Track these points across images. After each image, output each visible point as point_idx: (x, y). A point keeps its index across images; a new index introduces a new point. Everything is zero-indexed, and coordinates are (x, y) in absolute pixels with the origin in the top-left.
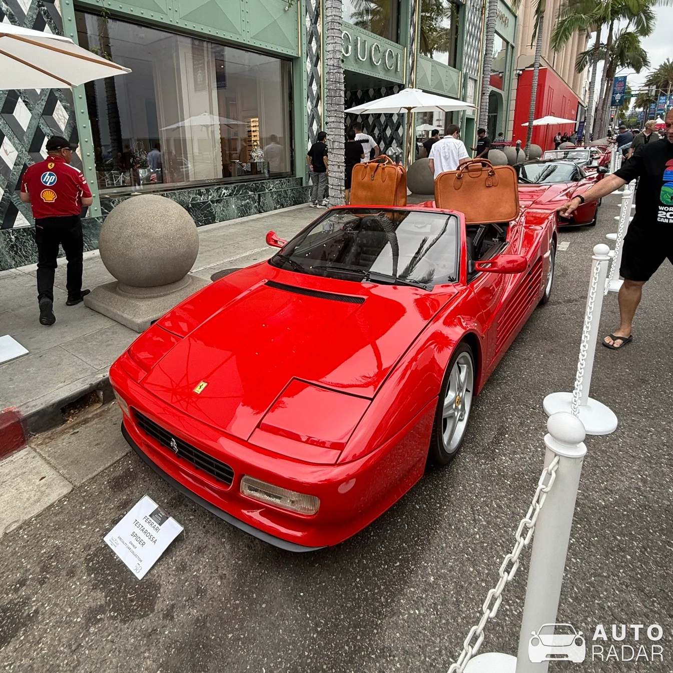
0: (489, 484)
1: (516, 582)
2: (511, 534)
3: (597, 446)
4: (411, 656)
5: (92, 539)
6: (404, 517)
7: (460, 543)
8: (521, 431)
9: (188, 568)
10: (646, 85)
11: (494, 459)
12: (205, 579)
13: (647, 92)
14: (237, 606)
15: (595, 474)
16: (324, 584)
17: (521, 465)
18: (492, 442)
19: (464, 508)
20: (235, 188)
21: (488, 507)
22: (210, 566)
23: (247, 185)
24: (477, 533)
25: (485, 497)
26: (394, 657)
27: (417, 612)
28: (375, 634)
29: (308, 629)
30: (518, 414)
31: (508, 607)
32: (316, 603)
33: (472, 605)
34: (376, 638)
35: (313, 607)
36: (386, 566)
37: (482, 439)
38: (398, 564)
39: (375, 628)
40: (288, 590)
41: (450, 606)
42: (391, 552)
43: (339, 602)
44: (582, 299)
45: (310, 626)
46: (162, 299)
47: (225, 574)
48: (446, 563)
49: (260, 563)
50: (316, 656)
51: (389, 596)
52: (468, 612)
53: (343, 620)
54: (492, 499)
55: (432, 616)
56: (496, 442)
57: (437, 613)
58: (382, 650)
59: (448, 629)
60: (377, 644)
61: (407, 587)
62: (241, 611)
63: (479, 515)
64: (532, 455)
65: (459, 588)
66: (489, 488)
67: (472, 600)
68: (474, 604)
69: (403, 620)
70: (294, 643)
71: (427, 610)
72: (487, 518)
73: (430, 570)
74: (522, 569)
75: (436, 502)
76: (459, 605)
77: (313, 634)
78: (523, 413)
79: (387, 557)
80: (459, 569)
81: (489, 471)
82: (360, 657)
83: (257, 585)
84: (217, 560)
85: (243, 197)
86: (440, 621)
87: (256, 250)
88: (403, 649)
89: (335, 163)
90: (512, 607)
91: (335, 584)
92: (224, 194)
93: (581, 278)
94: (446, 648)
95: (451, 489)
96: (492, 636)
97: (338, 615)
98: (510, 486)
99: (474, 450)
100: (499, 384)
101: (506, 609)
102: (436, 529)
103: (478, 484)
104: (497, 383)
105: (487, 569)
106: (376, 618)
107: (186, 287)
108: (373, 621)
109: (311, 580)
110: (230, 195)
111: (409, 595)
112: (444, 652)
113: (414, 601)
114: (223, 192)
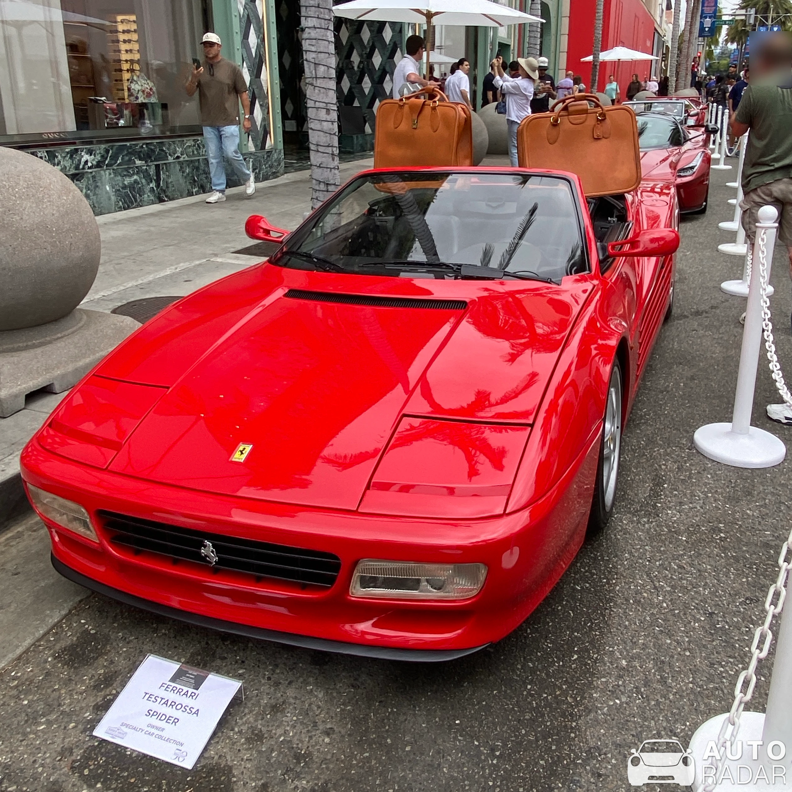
0: (660, 544)
1: (723, 642)
2: (704, 594)
3: (775, 481)
4: (626, 748)
5: (67, 740)
6: (564, 603)
7: (646, 617)
8: (682, 477)
9: (266, 736)
10: (741, 8)
11: (658, 516)
12: (302, 742)
13: (743, 17)
14: (368, 759)
15: (781, 511)
16: (484, 703)
17: (693, 516)
18: (650, 495)
19: (638, 577)
20: (107, 151)
21: (667, 570)
22: (302, 723)
23: (130, 147)
24: (663, 601)
25: (660, 560)
26: (605, 754)
27: (618, 701)
28: (573, 739)
29: (483, 757)
30: (672, 458)
31: (722, 669)
32: (481, 726)
33: (681, 678)
34: (577, 742)
35: (479, 732)
36: (561, 663)
37: (636, 495)
38: (576, 657)
39: (571, 732)
40: (437, 722)
41: (655, 685)
42: (562, 646)
43: (512, 716)
44: (714, 310)
45: (484, 754)
46: (39, 351)
47: (331, 728)
48: (635, 643)
49: (380, 702)
50: (505, 782)
51: (576, 694)
52: (678, 686)
53: (526, 734)
54: (670, 560)
55: (637, 702)
56: (655, 494)
57: (642, 696)
58: (589, 752)
59: (661, 710)
60: (580, 748)
61: (595, 679)
62: (376, 764)
63: (659, 582)
64: (703, 503)
65: (660, 665)
66: (662, 549)
67: (679, 672)
68: (682, 676)
69: (604, 714)
70: (468, 777)
71: (629, 697)
72: (670, 583)
73: (618, 654)
74: (727, 627)
75: (600, 578)
76: (666, 682)
77: (492, 761)
78: (678, 456)
79: (558, 653)
80: (654, 645)
81: (656, 531)
82: (564, 766)
83: (387, 728)
84: (311, 714)
85: (127, 170)
86: (649, 704)
87: (183, 265)
88: (614, 743)
89: (321, 105)
90: (727, 668)
91: (499, 699)
92: (86, 162)
93: (704, 283)
94: (665, 728)
95: (615, 560)
96: (713, 702)
97: (518, 732)
98: (687, 542)
99: (630, 508)
100: (637, 426)
101: (721, 671)
102: (611, 608)
103: (647, 547)
104: (635, 425)
105: (687, 637)
106: (568, 721)
107: (80, 328)
108: (566, 726)
109: (464, 703)
110: (99, 165)
111: (601, 687)
112: (663, 733)
113: (609, 691)
114: (83, 160)
